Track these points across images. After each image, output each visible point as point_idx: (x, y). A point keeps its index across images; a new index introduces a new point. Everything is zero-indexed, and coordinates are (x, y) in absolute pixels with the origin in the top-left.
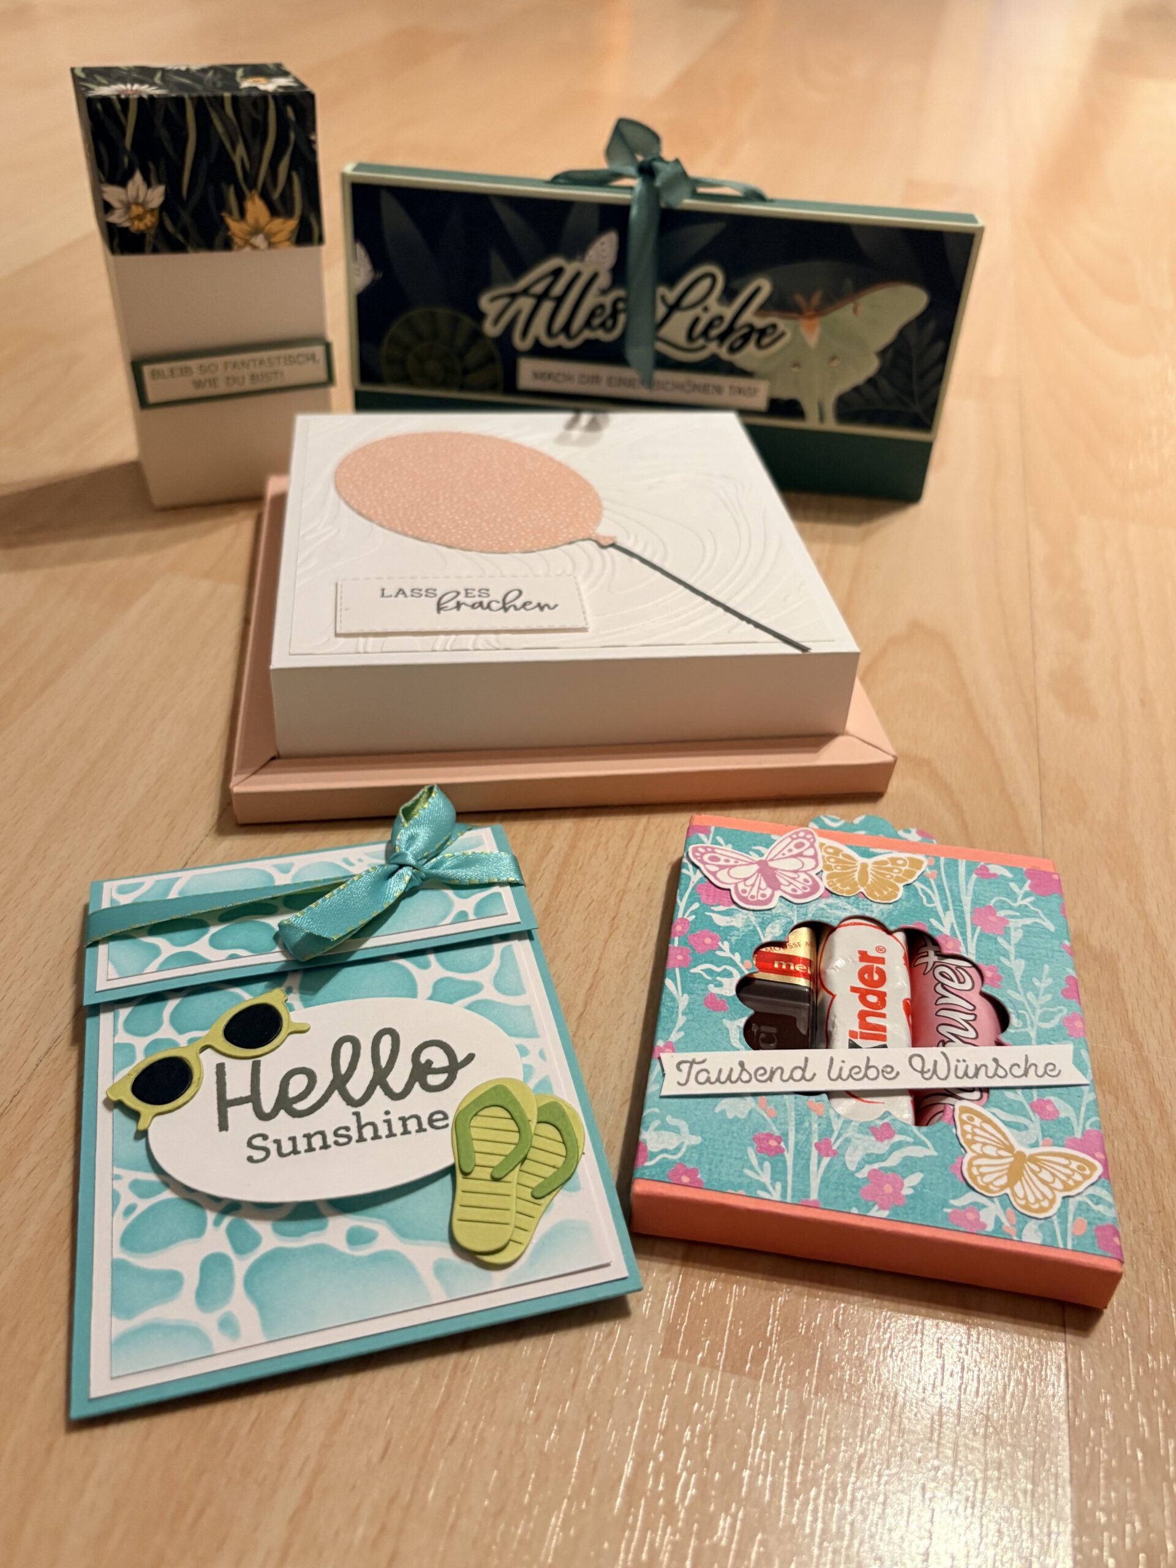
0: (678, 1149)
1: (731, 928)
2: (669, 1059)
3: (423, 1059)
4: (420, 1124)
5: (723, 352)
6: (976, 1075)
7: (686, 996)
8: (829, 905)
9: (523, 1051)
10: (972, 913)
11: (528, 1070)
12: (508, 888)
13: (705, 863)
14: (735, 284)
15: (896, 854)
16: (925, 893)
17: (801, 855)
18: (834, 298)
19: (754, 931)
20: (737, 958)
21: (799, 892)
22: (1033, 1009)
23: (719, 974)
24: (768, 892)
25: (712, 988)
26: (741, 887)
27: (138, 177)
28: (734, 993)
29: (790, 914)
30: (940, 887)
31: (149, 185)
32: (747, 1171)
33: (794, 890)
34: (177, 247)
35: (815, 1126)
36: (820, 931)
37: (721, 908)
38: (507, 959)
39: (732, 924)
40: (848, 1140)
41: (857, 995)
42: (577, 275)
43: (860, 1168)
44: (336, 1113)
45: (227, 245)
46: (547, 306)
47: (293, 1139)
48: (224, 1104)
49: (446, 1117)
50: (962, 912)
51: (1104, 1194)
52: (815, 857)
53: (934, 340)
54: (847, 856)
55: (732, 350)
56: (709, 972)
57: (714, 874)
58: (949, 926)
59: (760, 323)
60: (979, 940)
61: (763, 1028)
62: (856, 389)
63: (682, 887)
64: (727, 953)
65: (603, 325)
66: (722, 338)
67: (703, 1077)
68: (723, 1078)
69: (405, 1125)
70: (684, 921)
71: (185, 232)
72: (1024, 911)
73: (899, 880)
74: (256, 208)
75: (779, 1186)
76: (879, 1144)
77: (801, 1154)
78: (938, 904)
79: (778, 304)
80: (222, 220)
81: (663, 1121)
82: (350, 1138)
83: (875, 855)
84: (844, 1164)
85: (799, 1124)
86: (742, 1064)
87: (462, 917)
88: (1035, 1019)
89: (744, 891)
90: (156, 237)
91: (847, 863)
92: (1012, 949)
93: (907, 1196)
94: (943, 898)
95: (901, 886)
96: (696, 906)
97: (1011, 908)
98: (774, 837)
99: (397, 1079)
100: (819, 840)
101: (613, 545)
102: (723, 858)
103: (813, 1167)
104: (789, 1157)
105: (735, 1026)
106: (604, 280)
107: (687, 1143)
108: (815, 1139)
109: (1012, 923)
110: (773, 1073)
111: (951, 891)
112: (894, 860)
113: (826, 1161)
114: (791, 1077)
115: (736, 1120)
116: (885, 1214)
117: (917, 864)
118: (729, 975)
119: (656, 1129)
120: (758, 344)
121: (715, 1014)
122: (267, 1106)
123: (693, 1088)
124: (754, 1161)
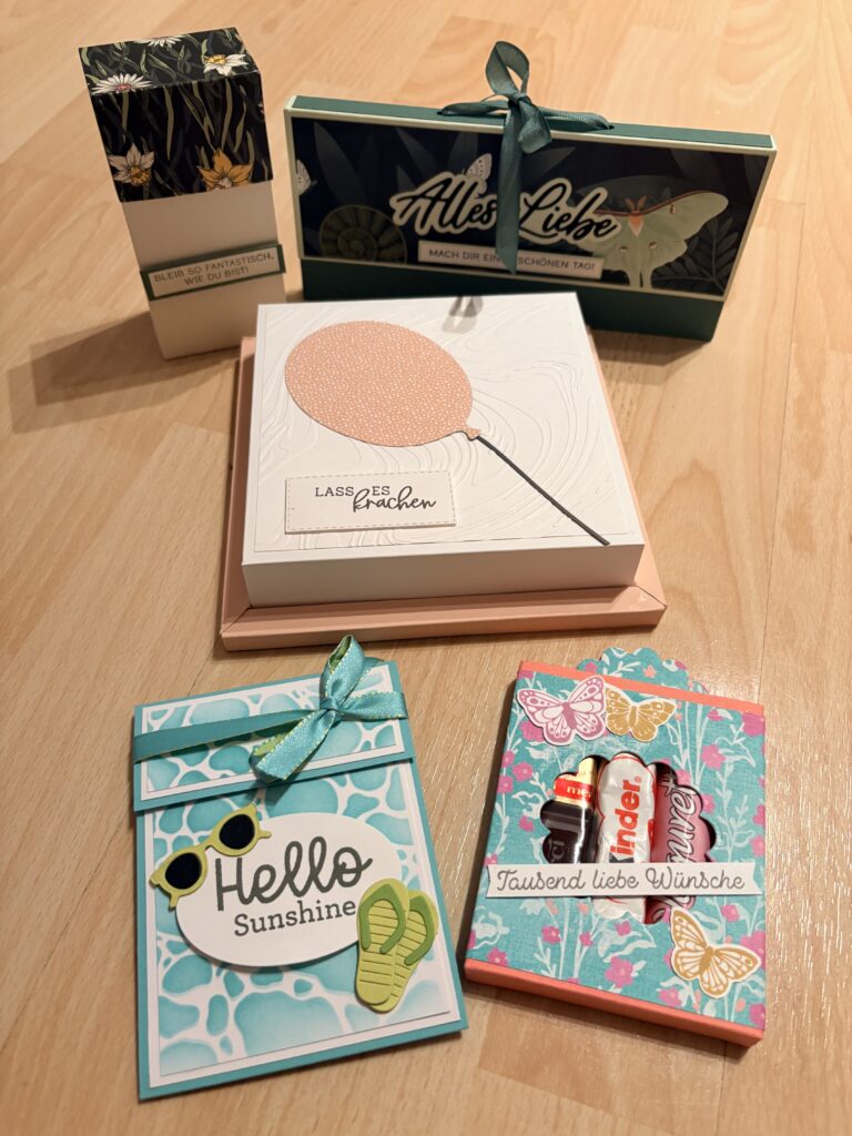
0: (494, 937)
1: (541, 761)
2: (493, 869)
3: (340, 862)
4: (338, 911)
5: (570, 239)
6: (688, 885)
7: (508, 818)
8: (607, 742)
9: (402, 855)
10: (702, 750)
11: (405, 870)
12: (397, 721)
13: (527, 705)
14: (580, 192)
15: (657, 699)
16: (672, 733)
17: (592, 699)
18: (655, 202)
19: (556, 763)
20: (543, 787)
21: (588, 731)
22: (733, 831)
23: (531, 800)
24: (568, 730)
25: (525, 812)
26: (550, 726)
27: (134, 148)
28: (539, 816)
29: (581, 749)
30: (683, 727)
31: (142, 153)
32: (537, 956)
33: (585, 729)
34: (166, 194)
35: (581, 922)
36: (600, 762)
37: (536, 743)
38: (396, 778)
39: (543, 757)
40: (601, 934)
41: (619, 816)
42: (462, 184)
43: (606, 956)
44: (287, 902)
45: (203, 189)
46: (439, 206)
47: (262, 919)
48: (221, 890)
49: (354, 907)
50: (695, 750)
51: (759, 980)
52: (601, 701)
53: (730, 232)
54: (623, 700)
55: (576, 237)
56: (524, 798)
57: (533, 714)
58: (684, 762)
59: (598, 219)
60: (704, 774)
61: (555, 842)
62: (668, 265)
63: (511, 724)
64: (537, 783)
65: (480, 219)
66: (569, 229)
67: (514, 884)
68: (526, 885)
69: (329, 912)
70: (511, 753)
71: (170, 182)
72: (737, 749)
73: (656, 722)
74: (221, 160)
75: (555, 966)
76: (620, 937)
77: (571, 943)
78: (680, 743)
79: (612, 206)
80: (198, 172)
81: (487, 915)
82: (296, 920)
83: (643, 699)
84: (597, 952)
85: (572, 919)
86: (539, 874)
87: (367, 746)
88: (733, 839)
89: (552, 730)
90: (150, 188)
91: (622, 706)
92: (724, 781)
93: (635, 979)
94: (684, 738)
95: (657, 727)
96: (519, 741)
97: (728, 747)
98: (576, 682)
99: (325, 877)
100: (606, 685)
101: (479, 438)
102: (540, 700)
103: (577, 954)
104: (563, 945)
105: (537, 843)
106: (481, 188)
107: (500, 932)
108: (580, 932)
109: (729, 760)
110: (558, 882)
111: (690, 731)
112: (654, 704)
113: (585, 949)
114: (569, 885)
115: (533, 915)
116: (618, 991)
117: (669, 708)
118: (536, 801)
119: (482, 922)
120: (596, 234)
121: (525, 833)
122: (247, 894)
123: (507, 892)
124: (541, 947)
